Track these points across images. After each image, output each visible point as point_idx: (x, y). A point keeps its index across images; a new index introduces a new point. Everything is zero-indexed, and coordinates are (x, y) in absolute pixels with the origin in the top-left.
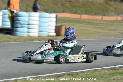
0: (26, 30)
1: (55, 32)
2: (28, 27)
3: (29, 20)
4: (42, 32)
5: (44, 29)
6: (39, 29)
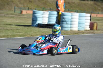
0: (69, 26)
1: (90, 27)
2: (71, 23)
3: (72, 18)
4: (81, 27)
5: (82, 25)
6: (78, 25)
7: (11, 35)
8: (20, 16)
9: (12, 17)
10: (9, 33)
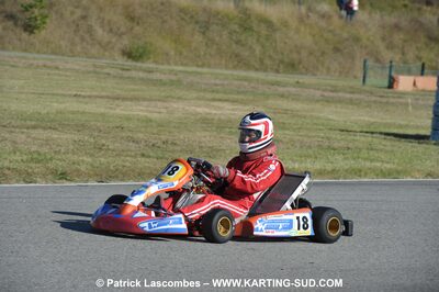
7: (346, 171)
8: (384, 100)
9: (351, 102)
10: (341, 162)
